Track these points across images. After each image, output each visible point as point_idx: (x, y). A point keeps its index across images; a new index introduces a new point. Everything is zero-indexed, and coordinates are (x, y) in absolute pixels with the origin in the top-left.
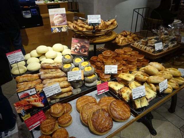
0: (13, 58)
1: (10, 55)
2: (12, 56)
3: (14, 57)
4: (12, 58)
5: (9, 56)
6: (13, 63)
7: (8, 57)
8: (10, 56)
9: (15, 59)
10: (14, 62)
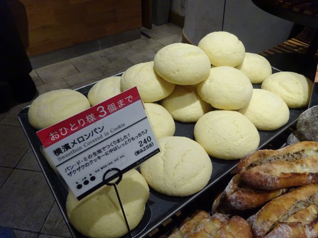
0: (91, 152)
1: (69, 140)
2: (81, 139)
3: (95, 149)
4: (80, 158)
5: (60, 144)
6: (92, 184)
7: (58, 152)
8: (67, 147)
9: (105, 160)
10: (99, 180)
